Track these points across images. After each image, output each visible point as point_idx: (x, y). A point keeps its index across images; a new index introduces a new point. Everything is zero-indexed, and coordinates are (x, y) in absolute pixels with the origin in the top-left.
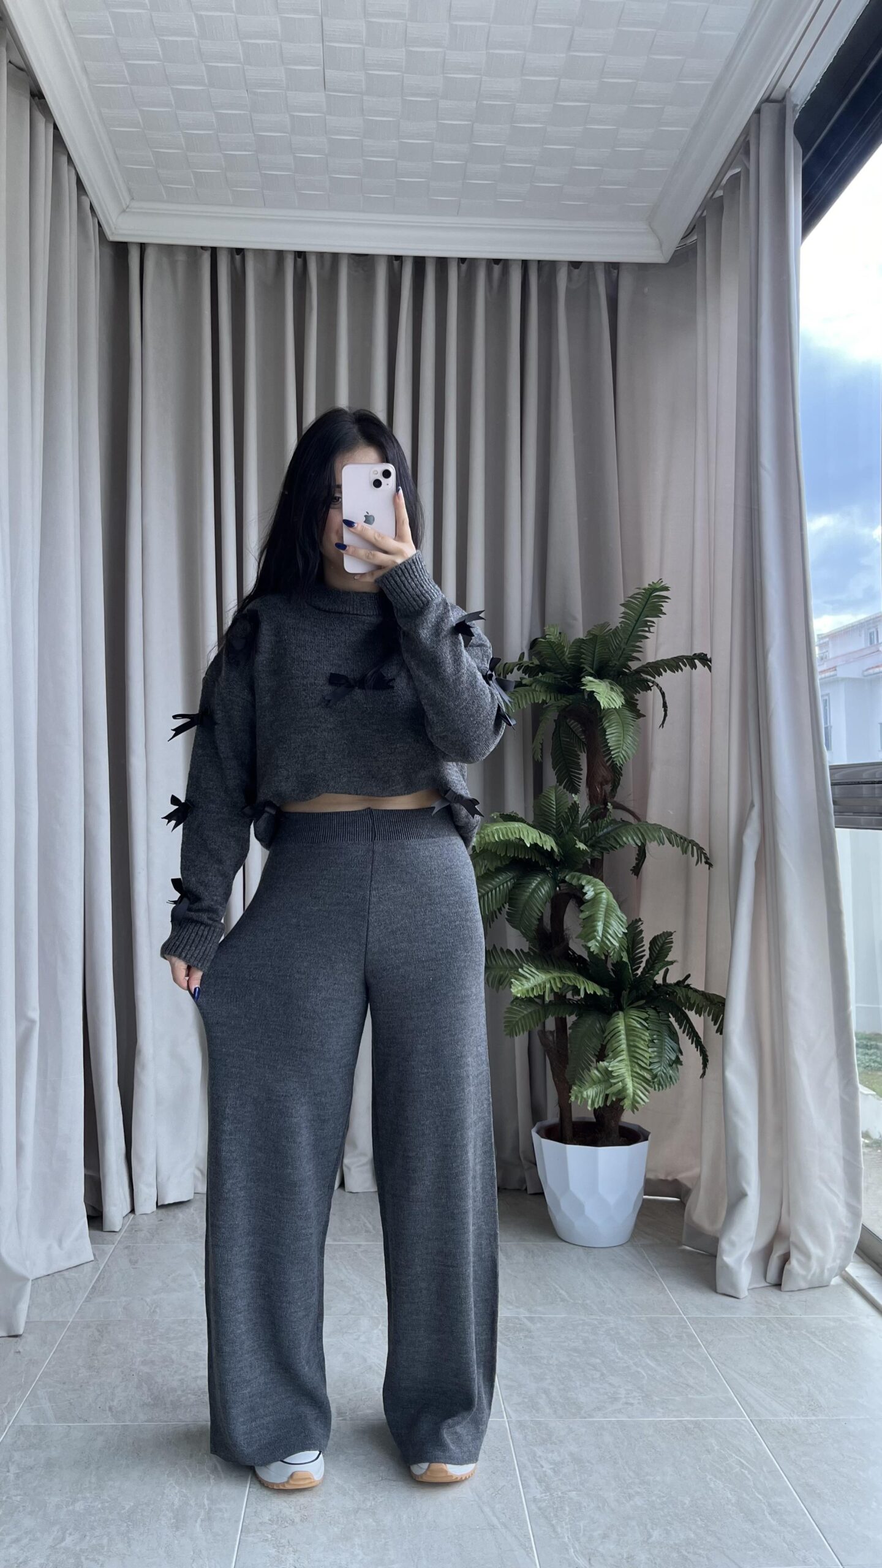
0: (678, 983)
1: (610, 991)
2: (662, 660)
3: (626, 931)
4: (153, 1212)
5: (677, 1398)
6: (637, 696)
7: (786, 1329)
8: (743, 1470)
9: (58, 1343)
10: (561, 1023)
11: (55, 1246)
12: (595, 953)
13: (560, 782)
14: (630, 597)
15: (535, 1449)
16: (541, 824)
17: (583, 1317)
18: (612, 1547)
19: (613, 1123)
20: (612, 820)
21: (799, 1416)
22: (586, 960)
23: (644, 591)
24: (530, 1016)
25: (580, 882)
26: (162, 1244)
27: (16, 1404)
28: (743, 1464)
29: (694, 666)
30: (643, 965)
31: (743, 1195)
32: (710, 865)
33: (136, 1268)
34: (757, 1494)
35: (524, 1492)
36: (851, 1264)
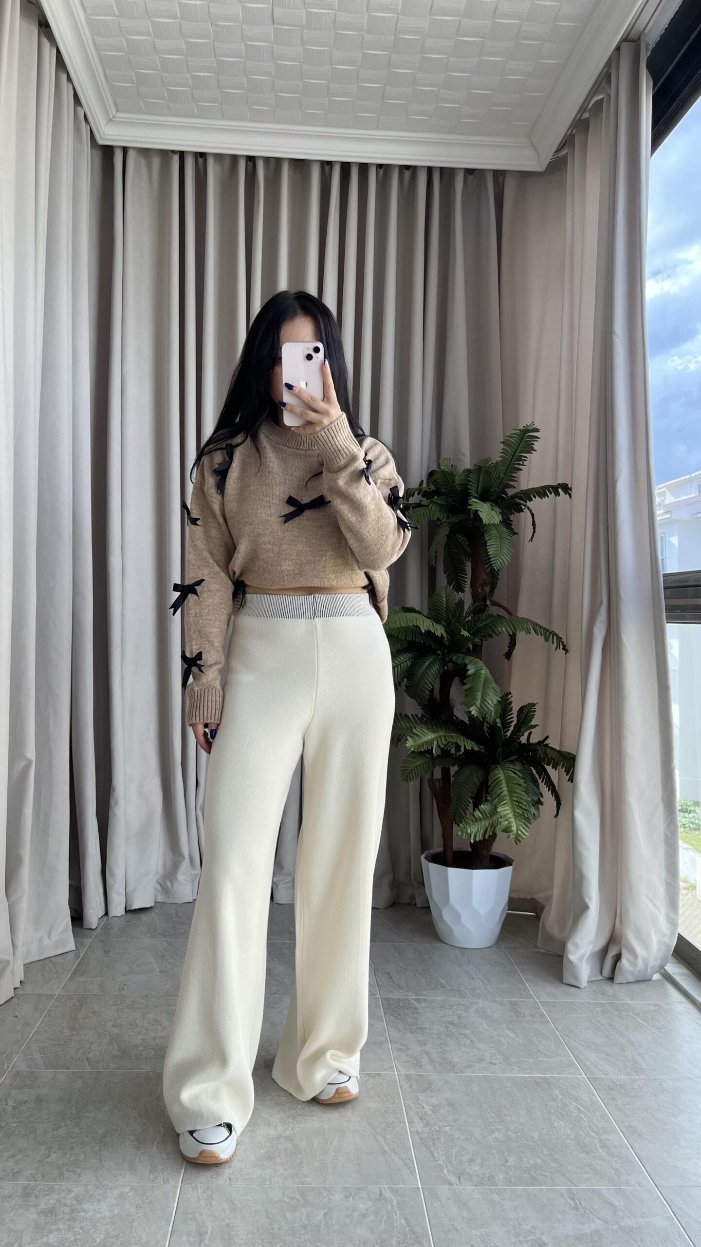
0: (539, 742)
1: (484, 748)
2: (532, 488)
3: (500, 700)
4: (122, 915)
5: (530, 1060)
6: (512, 517)
7: (617, 1011)
8: (580, 1114)
9: (47, 1011)
10: (446, 772)
11: (46, 937)
12: (475, 716)
13: (449, 583)
14: (508, 437)
15: (418, 1095)
16: (435, 615)
17: (458, 1000)
18: (477, 1168)
19: (485, 852)
20: (490, 615)
21: (625, 1075)
22: (466, 723)
23: (519, 432)
24: (422, 766)
25: (464, 661)
26: (129, 939)
27: (14, 1054)
28: (580, 1109)
29: (557, 494)
30: (512, 729)
31: (586, 908)
32: (567, 651)
33: (109, 956)
34: (591, 1132)
35: (409, 1126)
36: (668, 964)
